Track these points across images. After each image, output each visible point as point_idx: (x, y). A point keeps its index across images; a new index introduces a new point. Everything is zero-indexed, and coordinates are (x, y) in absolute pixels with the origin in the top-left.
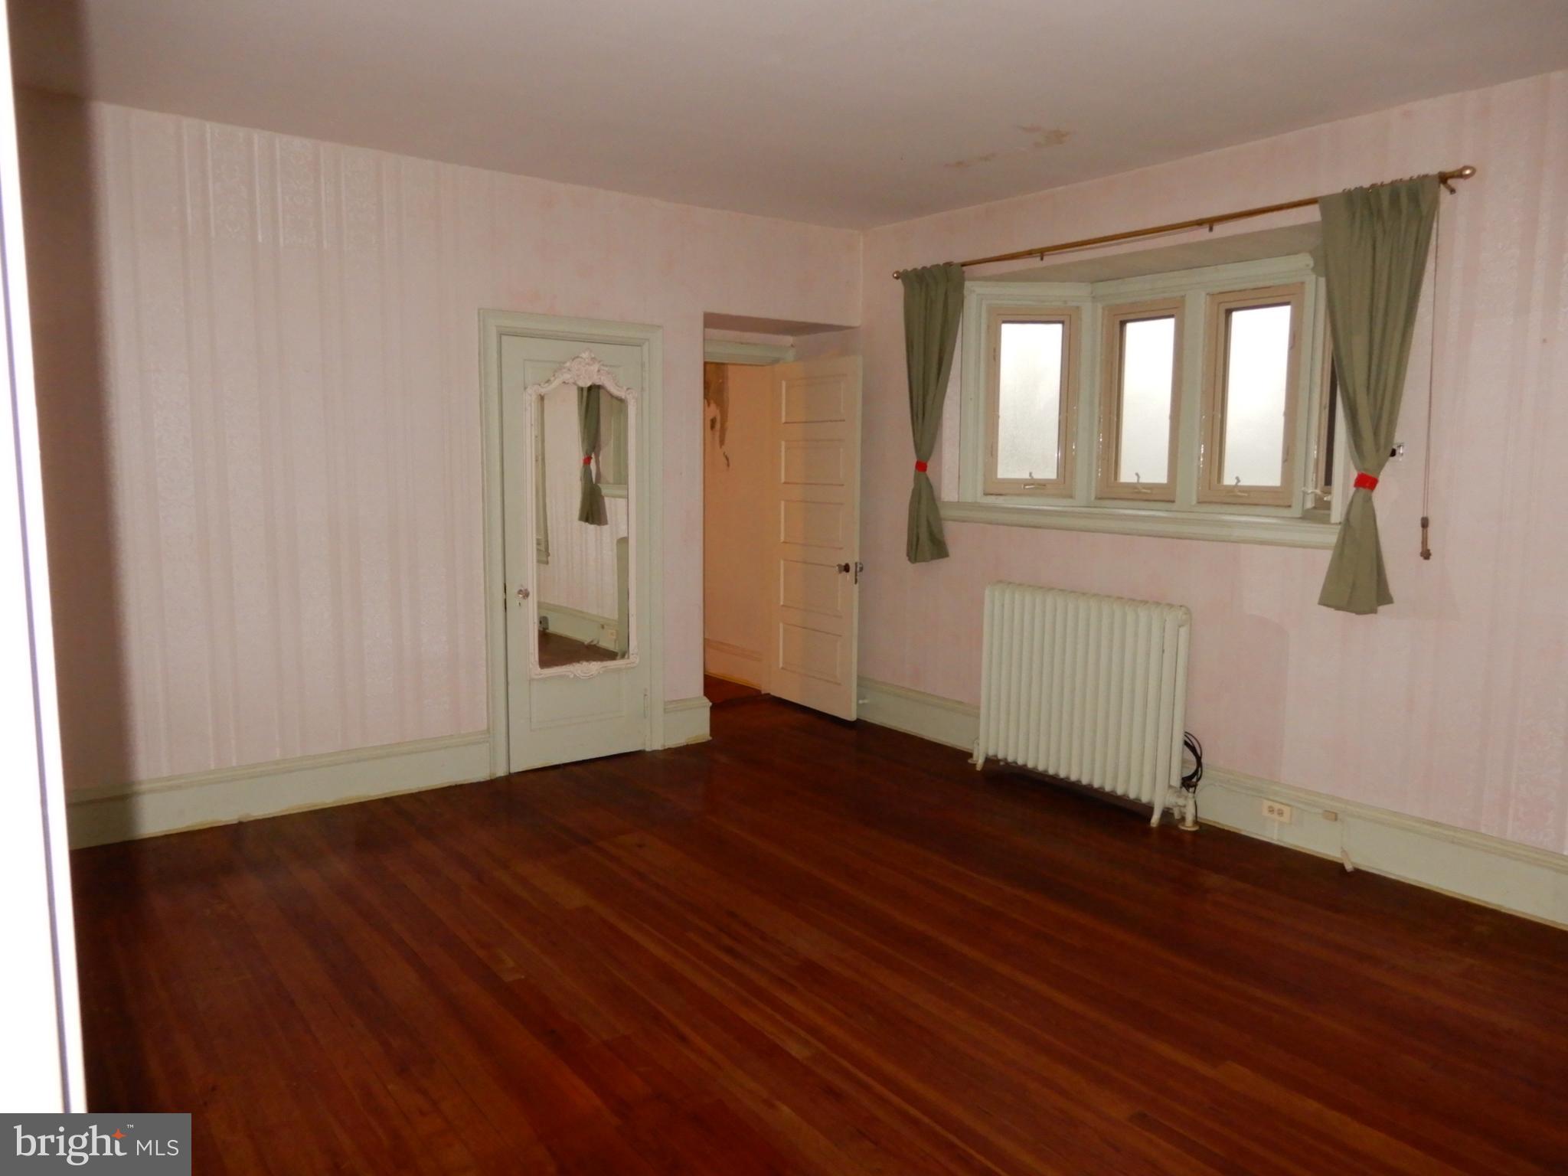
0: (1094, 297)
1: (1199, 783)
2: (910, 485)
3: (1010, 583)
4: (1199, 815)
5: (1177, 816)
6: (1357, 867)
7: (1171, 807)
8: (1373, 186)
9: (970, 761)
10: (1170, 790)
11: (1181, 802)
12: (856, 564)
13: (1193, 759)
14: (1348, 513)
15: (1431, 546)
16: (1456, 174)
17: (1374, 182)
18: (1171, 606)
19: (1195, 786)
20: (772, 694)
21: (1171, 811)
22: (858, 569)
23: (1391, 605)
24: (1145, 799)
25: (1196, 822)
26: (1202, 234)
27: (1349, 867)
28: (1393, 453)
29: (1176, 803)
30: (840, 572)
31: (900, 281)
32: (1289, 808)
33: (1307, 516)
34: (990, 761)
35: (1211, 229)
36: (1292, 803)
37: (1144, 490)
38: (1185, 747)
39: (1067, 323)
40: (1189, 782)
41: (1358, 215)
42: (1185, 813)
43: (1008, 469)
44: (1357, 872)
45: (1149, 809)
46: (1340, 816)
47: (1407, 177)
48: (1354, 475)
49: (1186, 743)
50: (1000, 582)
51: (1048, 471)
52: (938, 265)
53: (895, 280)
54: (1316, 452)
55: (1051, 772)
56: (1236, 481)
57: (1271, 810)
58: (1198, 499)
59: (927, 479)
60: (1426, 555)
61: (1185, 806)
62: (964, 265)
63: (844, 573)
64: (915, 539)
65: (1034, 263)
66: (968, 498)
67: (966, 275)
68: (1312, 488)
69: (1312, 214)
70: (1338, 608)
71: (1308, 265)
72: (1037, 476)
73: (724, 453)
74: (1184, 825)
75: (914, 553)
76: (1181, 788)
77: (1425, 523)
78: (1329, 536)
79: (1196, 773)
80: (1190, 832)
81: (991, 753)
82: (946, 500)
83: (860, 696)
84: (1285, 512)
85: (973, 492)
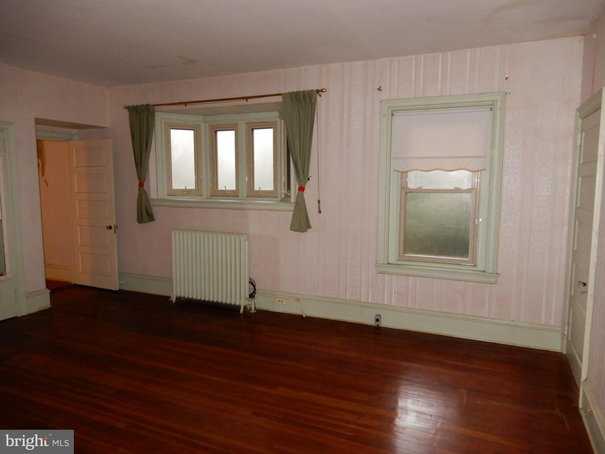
0: (205, 121)
1: (255, 295)
2: (137, 192)
3: (182, 229)
4: (256, 307)
5: (248, 308)
6: (306, 315)
7: (246, 305)
8: (297, 91)
9: (170, 300)
10: (246, 299)
11: (250, 303)
12: (115, 225)
13: (253, 287)
14: (297, 199)
15: (321, 209)
16: (321, 90)
17: (298, 90)
18: (242, 234)
19: (254, 296)
20: (78, 283)
21: (246, 307)
22: (116, 228)
23: (311, 229)
24: (237, 304)
25: (255, 309)
26: (244, 102)
27: (304, 316)
28: (309, 179)
29: (248, 304)
30: (108, 229)
31: (127, 109)
32: (285, 300)
33: (282, 200)
34: (178, 299)
35: (247, 101)
36: (285, 298)
37: (228, 193)
38: (250, 284)
39: (195, 130)
40: (252, 296)
41: (294, 101)
42: (251, 307)
43: (176, 185)
44: (307, 317)
45: (239, 307)
46: (300, 300)
47: (307, 90)
48: (298, 187)
49: (250, 282)
50: (178, 229)
51: (192, 186)
52: (143, 105)
53: (124, 109)
54: (284, 179)
55: (203, 299)
56: (259, 189)
57: (279, 301)
58: (247, 195)
59: (144, 190)
60: (320, 212)
61: (251, 304)
62: (154, 105)
63: (109, 229)
64: (140, 214)
65: (183, 107)
66: (161, 197)
67: (156, 110)
68: (284, 191)
69: (280, 99)
70: (295, 231)
71: (278, 115)
72: (188, 188)
73: (44, 180)
74: (252, 311)
75: (140, 220)
76: (249, 298)
77: (319, 202)
78: (292, 208)
79: (254, 292)
80: (254, 313)
81: (178, 295)
82: (152, 198)
83: (119, 280)
84: (276, 199)
85: (163, 194)
